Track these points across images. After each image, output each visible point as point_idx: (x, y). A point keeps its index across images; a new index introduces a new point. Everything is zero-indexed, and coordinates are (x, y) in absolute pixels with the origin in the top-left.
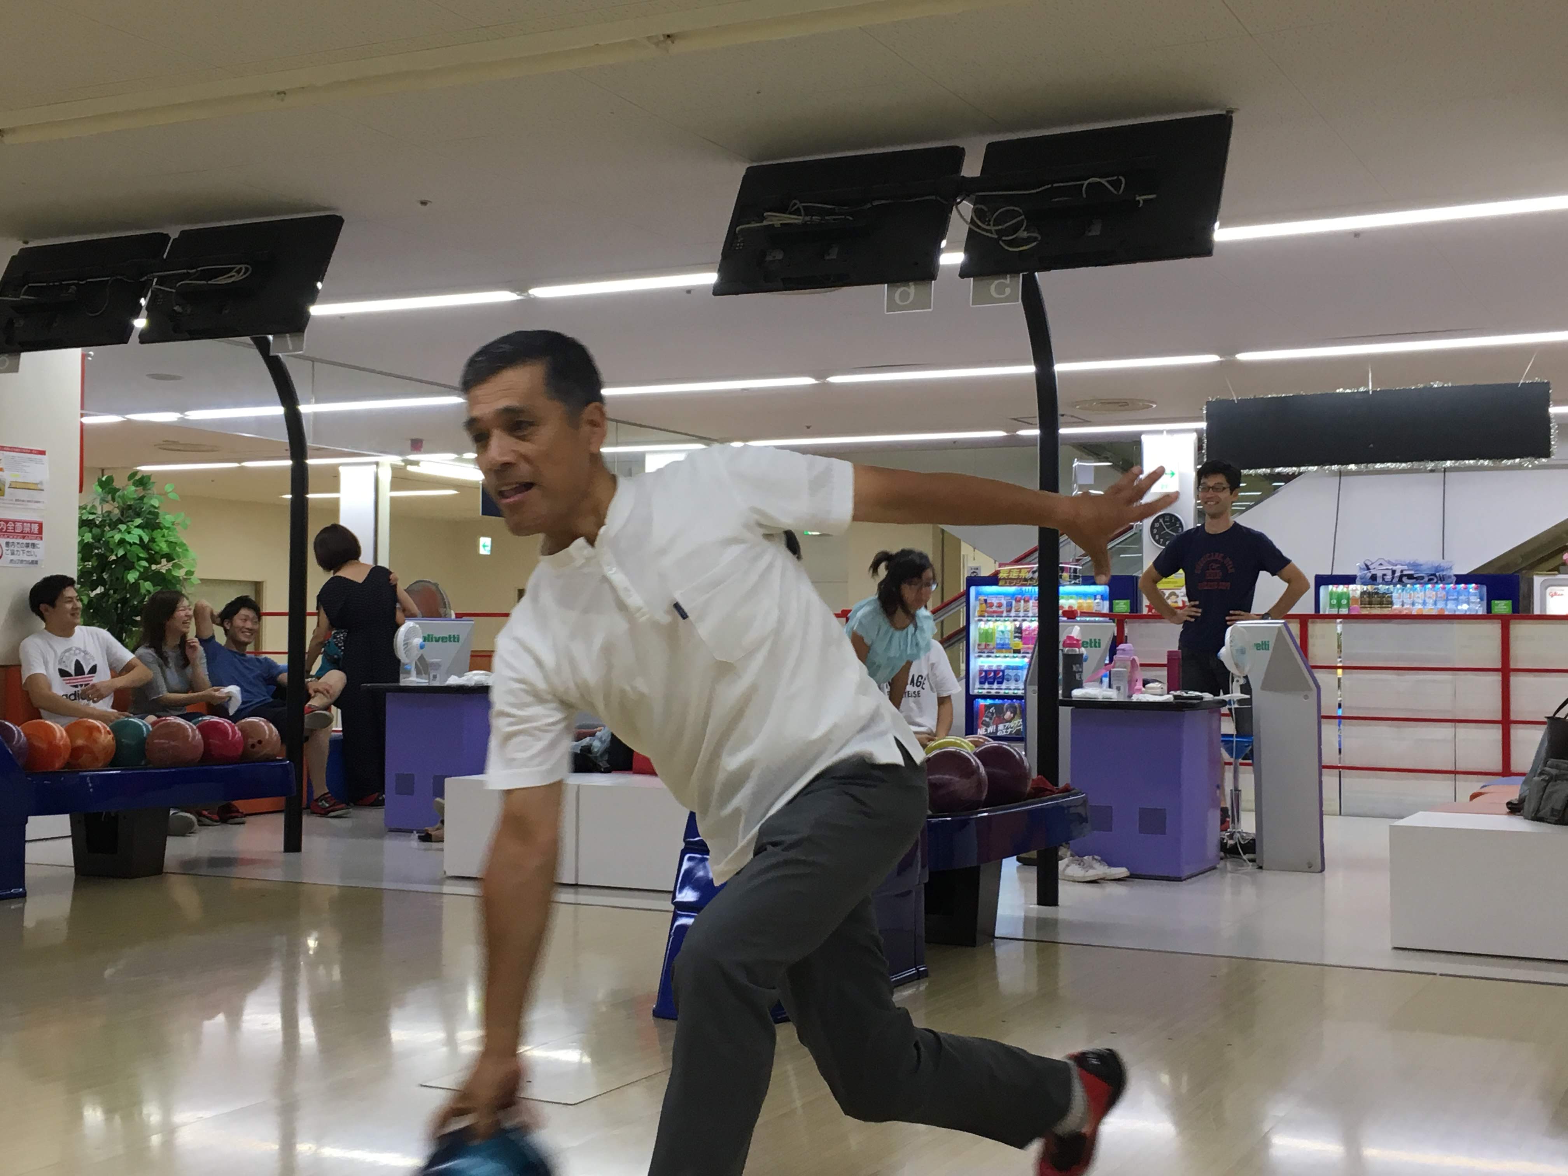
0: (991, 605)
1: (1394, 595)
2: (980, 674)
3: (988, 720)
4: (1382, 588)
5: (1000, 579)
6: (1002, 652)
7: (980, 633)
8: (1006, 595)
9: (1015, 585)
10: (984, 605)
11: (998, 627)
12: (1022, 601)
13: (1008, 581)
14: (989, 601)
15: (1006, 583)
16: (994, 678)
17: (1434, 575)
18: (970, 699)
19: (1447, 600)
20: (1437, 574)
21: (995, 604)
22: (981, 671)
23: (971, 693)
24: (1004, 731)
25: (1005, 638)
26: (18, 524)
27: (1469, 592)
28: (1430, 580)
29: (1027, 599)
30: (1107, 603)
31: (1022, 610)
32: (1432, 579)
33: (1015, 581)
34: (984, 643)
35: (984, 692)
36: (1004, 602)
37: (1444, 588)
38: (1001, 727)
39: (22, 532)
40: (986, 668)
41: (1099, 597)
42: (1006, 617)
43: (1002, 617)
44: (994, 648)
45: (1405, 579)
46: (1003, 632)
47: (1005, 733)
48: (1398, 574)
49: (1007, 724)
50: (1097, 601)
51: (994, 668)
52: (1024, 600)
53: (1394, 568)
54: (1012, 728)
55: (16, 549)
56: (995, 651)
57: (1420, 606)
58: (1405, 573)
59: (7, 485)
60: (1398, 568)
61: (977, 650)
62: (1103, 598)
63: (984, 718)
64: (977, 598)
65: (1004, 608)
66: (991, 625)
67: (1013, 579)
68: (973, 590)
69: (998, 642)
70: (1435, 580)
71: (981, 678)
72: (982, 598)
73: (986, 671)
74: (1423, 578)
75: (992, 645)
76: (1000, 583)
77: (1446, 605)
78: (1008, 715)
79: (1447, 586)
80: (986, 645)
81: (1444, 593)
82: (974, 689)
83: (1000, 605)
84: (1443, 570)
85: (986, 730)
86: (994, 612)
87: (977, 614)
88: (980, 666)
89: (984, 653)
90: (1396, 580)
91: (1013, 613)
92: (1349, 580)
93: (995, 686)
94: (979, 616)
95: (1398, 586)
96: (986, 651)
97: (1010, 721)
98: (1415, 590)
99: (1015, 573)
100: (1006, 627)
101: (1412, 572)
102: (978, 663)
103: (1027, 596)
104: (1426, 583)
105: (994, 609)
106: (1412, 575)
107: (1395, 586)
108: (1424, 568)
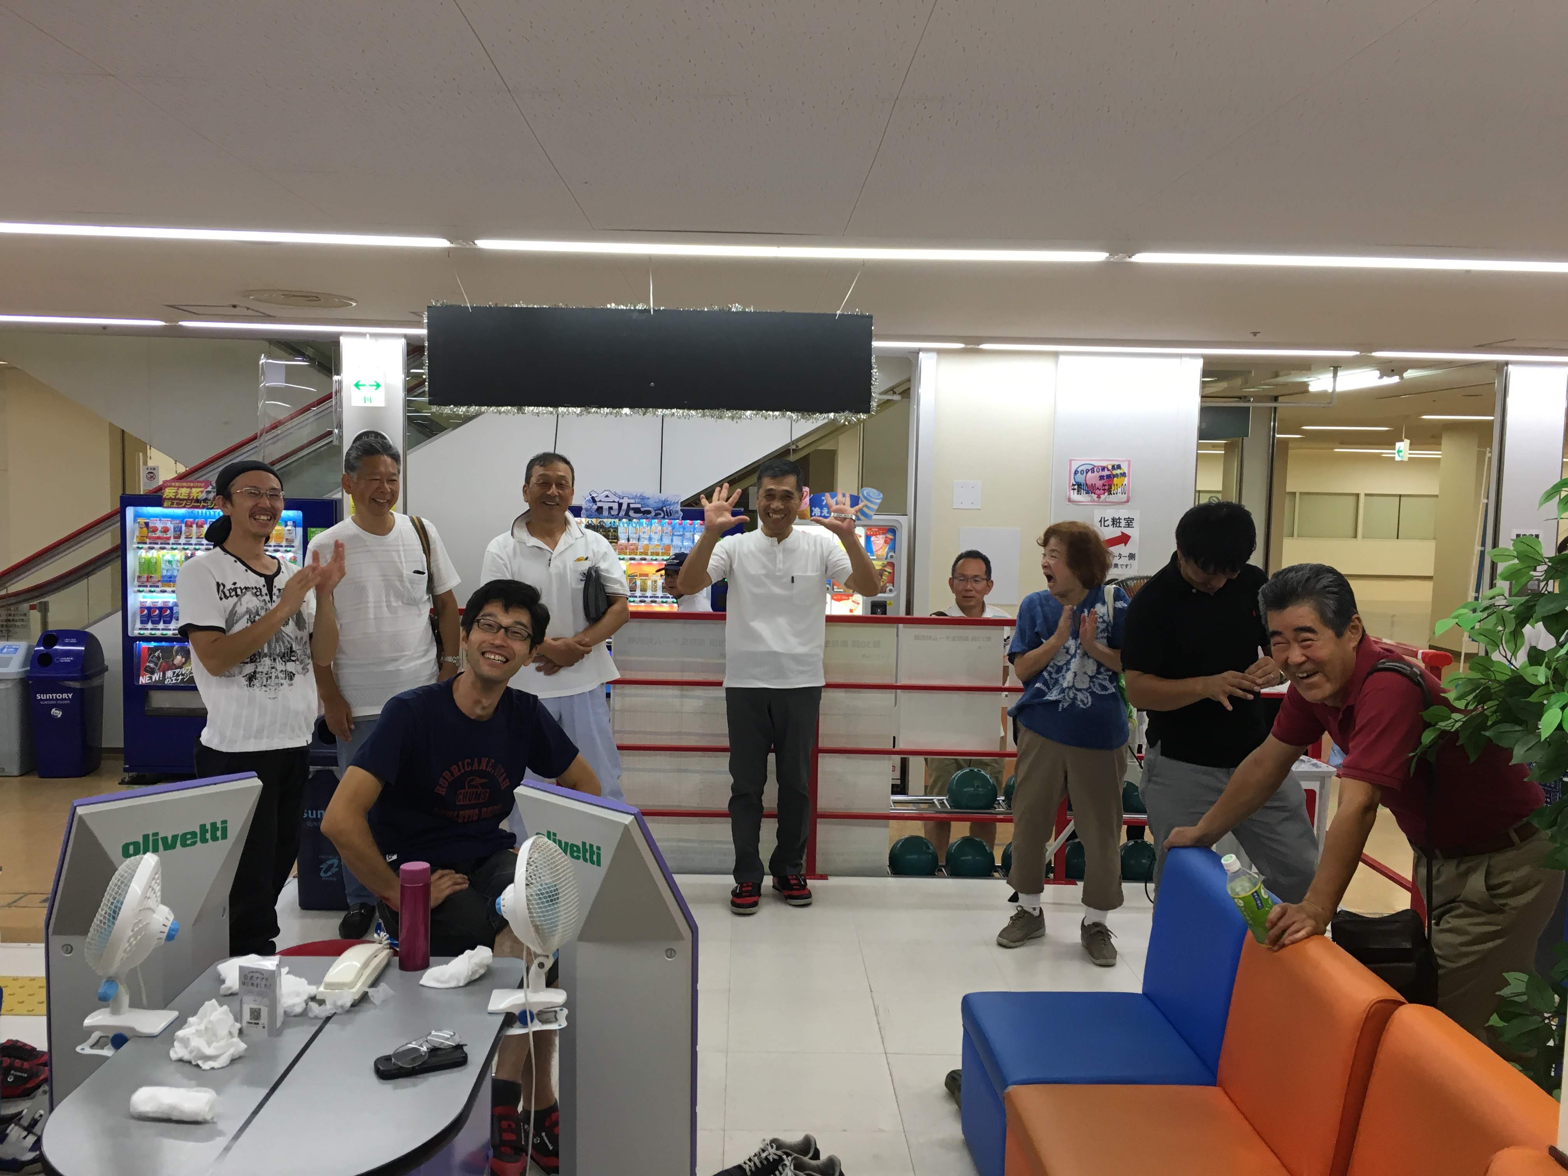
0: (155, 530)
1: (621, 530)
2: (142, 612)
3: (152, 665)
4: (608, 522)
5: (165, 499)
6: (170, 586)
7: (140, 563)
8: (173, 517)
9: (184, 507)
10: (145, 529)
11: (163, 556)
12: (194, 526)
13: (175, 502)
14: (151, 525)
15: (172, 504)
16: (160, 616)
17: (661, 509)
18: (129, 642)
19: (673, 535)
20: (664, 509)
21: (160, 529)
22: (142, 608)
23: (130, 634)
24: (174, 678)
25: (174, 569)
28: (656, 515)
29: (200, 523)
30: (300, 530)
31: (194, 536)
32: (660, 514)
33: (184, 502)
34: (145, 575)
35: (147, 633)
36: (170, 526)
37: (670, 524)
38: (169, 674)
40: (148, 604)
41: (290, 523)
42: (173, 544)
43: (168, 544)
44: (159, 581)
45: (631, 513)
46: (170, 562)
47: (174, 682)
48: (624, 507)
49: (177, 671)
50: (289, 528)
51: (159, 605)
52: (197, 524)
53: (621, 501)
54: (183, 675)
56: (160, 584)
57: (646, 542)
58: (632, 506)
60: (625, 502)
61: (136, 583)
62: (295, 525)
63: (148, 664)
64: (135, 520)
65: (171, 534)
66: (154, 554)
67: (184, 500)
68: (130, 511)
69: (165, 573)
71: (141, 616)
72: (142, 520)
73: (149, 609)
74: (649, 512)
75: (156, 577)
76: (165, 504)
77: (672, 541)
78: (179, 659)
79: (669, 521)
80: (149, 578)
81: (670, 528)
82: (133, 629)
83: (166, 530)
84: (670, 505)
85: (151, 678)
86: (159, 538)
87: (135, 540)
88: (141, 602)
89: (146, 586)
90: (622, 513)
91: (182, 540)
93: (161, 625)
94: (139, 543)
95: (624, 520)
96: (149, 584)
97: (181, 667)
98: (641, 524)
99: (183, 492)
100: (174, 556)
101: (639, 506)
102: (138, 598)
103: (200, 521)
104: (653, 518)
105: (158, 534)
106: (639, 509)
107: (620, 520)
108: (651, 502)
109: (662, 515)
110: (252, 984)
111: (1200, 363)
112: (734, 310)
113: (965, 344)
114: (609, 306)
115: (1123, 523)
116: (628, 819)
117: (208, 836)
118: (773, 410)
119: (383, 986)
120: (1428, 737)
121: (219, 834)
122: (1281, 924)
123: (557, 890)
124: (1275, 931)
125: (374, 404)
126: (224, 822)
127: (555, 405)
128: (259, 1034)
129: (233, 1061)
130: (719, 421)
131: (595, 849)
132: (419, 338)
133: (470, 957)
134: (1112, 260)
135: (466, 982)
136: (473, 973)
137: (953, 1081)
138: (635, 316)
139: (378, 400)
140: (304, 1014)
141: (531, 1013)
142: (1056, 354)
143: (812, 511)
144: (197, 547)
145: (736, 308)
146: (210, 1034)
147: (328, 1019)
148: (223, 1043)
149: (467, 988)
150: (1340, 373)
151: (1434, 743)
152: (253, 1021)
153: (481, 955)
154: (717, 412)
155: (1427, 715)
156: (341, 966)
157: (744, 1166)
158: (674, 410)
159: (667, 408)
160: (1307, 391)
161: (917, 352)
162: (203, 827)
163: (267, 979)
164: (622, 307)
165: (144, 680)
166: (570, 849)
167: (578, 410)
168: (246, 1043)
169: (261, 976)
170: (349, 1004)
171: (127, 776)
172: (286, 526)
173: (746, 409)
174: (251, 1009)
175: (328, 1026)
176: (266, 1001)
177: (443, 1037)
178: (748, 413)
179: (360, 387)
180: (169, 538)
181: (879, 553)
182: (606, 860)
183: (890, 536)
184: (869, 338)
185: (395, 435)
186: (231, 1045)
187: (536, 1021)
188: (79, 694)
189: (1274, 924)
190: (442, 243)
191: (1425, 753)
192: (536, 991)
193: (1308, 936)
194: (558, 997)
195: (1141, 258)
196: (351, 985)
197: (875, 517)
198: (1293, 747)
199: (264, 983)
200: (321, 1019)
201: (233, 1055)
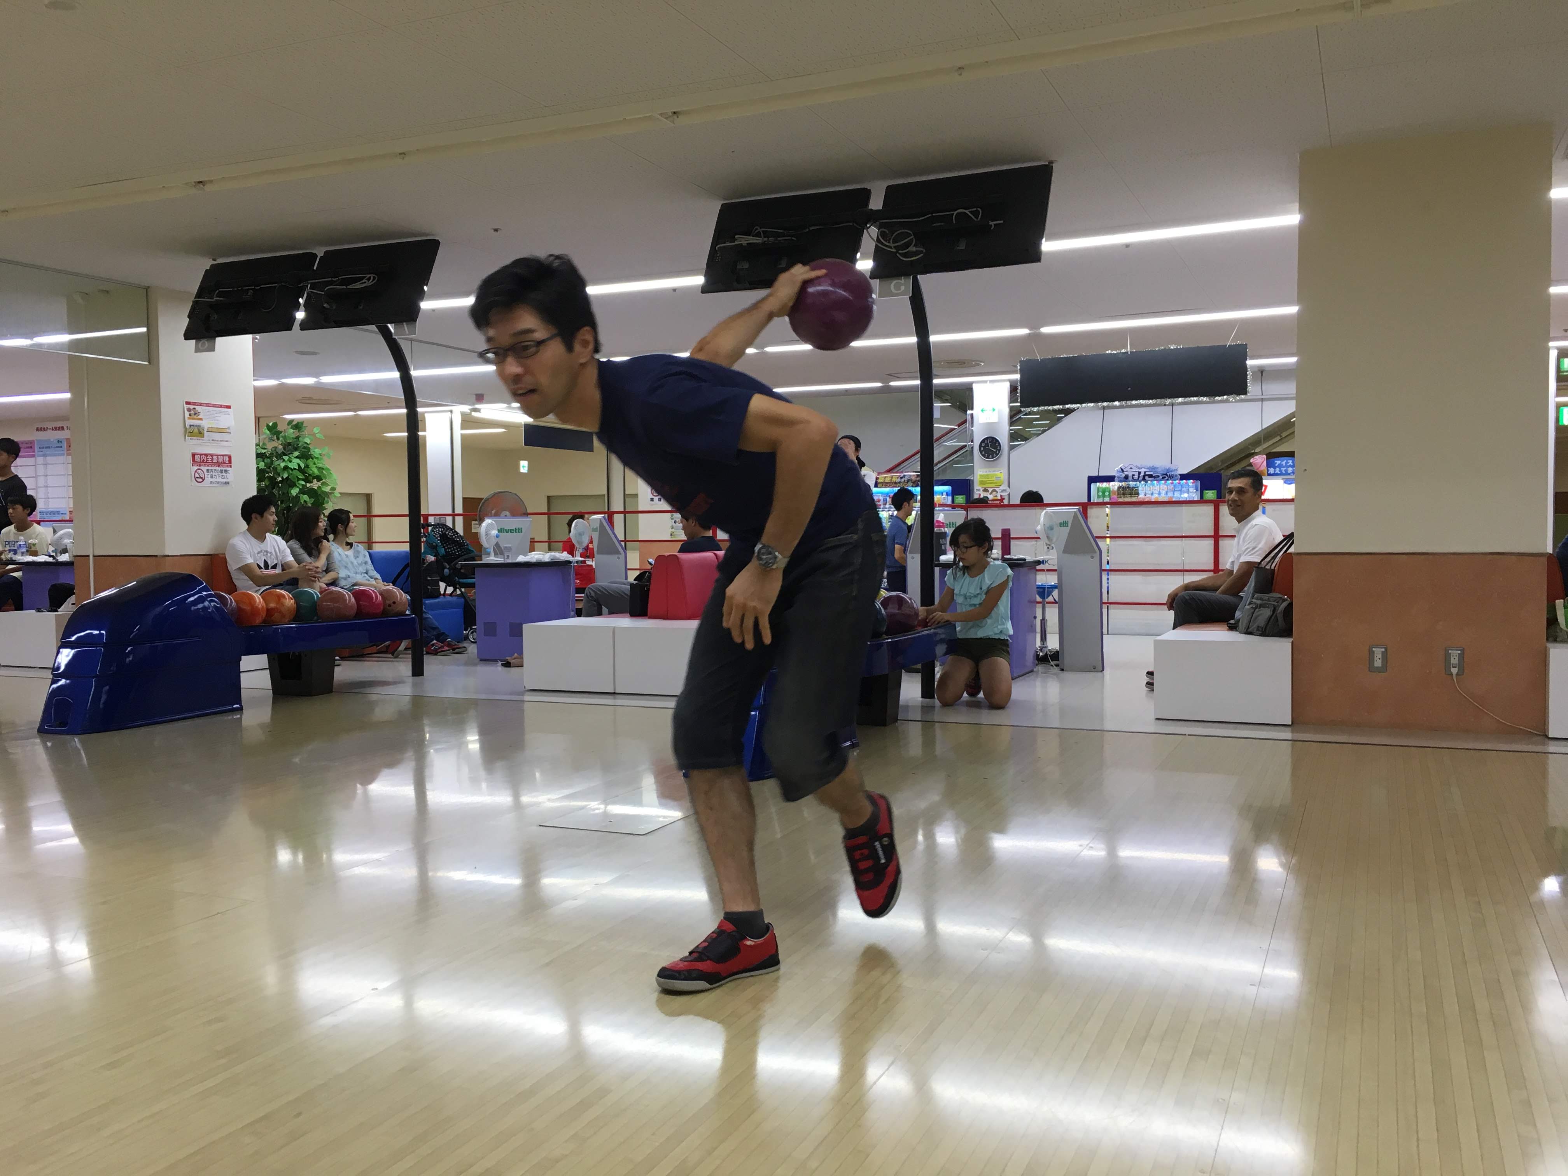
1: (1140, 488)
4: (1132, 484)
8: (882, 494)
17: (1166, 474)
19: (1175, 490)
20: (1168, 474)
26: (215, 457)
27: (1189, 486)
28: (1163, 478)
30: (950, 498)
32: (1165, 477)
37: (1172, 483)
39: (217, 463)
41: (945, 494)
45: (1147, 478)
48: (1142, 474)
53: (1140, 470)
55: (214, 474)
57: (1157, 496)
58: (1147, 473)
59: (206, 430)
60: (1143, 471)
62: (947, 494)
67: (888, 483)
70: (1167, 478)
74: (1159, 476)
77: (1174, 494)
79: (1174, 482)
81: (1172, 486)
84: (1172, 471)
90: (1141, 478)
92: (1110, 479)
95: (1142, 482)
98: (1153, 485)
99: (888, 479)
101: (1152, 473)
104: (1161, 480)
106: (1152, 475)
107: (1140, 482)
108: (1159, 470)
138: (1121, 356)
139: (994, 419)
164: (1114, 352)
167: (1091, 404)
172: (942, 495)
173: (1177, 397)
179: (984, 414)
185: (1003, 438)
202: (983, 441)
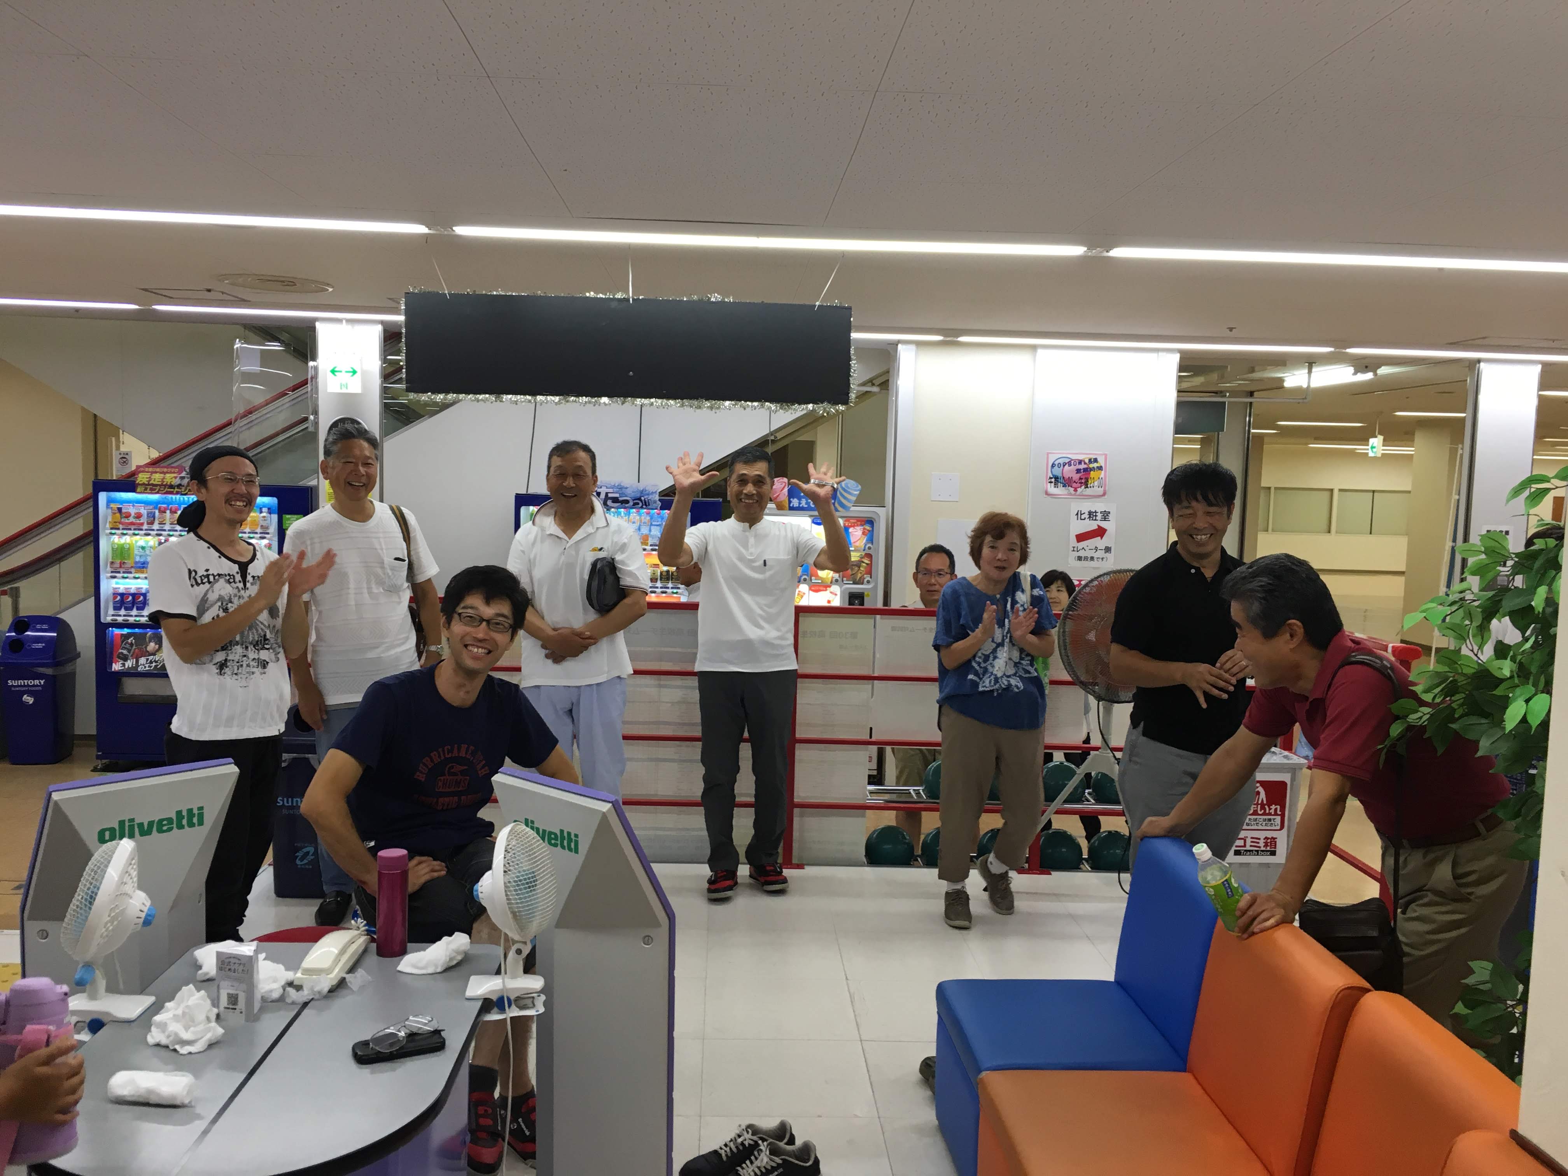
0: (128, 516)
2: (115, 598)
3: (125, 652)
5: (139, 484)
6: (143, 573)
7: (113, 548)
8: (146, 503)
9: (157, 493)
10: (118, 515)
11: (136, 542)
12: (168, 512)
13: (149, 487)
14: (124, 511)
15: (146, 489)
16: (134, 602)
17: (640, 499)
18: (101, 628)
19: (651, 525)
20: (643, 498)
21: (133, 515)
22: (115, 594)
23: (102, 621)
24: (147, 665)
25: (148, 555)
28: (635, 504)
29: (173, 509)
30: (275, 517)
31: (168, 522)
32: (638, 504)
33: (158, 487)
34: (119, 561)
35: (120, 619)
36: (144, 511)
37: (648, 514)
38: (142, 660)
40: (121, 591)
41: (265, 510)
42: (146, 530)
43: (142, 530)
44: (132, 567)
46: (143, 548)
47: (147, 669)
49: (151, 658)
50: (264, 514)
51: (132, 591)
52: (171, 510)
54: (156, 662)
56: (133, 570)
58: (610, 495)
61: (109, 569)
62: (270, 512)
63: (120, 651)
64: (108, 506)
65: (144, 519)
66: (126, 540)
67: (156, 485)
68: (103, 497)
69: (138, 559)
71: (115, 603)
72: (114, 506)
73: (122, 595)
74: (627, 502)
75: (130, 563)
76: (138, 490)
77: (650, 531)
78: (152, 646)
79: (651, 511)
80: (122, 564)
81: (648, 518)
82: (106, 614)
83: (139, 516)
84: (648, 495)
85: (124, 665)
86: (132, 524)
87: (108, 526)
88: (115, 589)
89: (119, 572)
91: (156, 526)
93: (134, 612)
94: (112, 529)
96: (122, 570)
97: (154, 654)
99: (157, 478)
100: (147, 542)
101: (617, 495)
102: (110, 585)
103: (174, 506)
104: (631, 508)
105: (131, 519)
106: (617, 498)
108: (629, 491)
109: (641, 504)
110: (230, 969)
111: (1177, 357)
112: (713, 299)
113: (945, 336)
114: (588, 294)
115: (1099, 516)
116: (605, 807)
117: (185, 822)
118: (752, 401)
119: (360, 972)
120: (1396, 730)
121: (195, 820)
122: (1250, 913)
123: (535, 876)
124: (1245, 919)
125: (351, 390)
126: (201, 808)
127: (534, 394)
128: (236, 1019)
129: (211, 1046)
130: (698, 411)
131: (573, 836)
132: (395, 324)
133: (448, 943)
134: (1090, 254)
135: (444, 968)
136: (451, 959)
137: (927, 1067)
138: (614, 305)
139: (354, 386)
140: (282, 999)
141: (509, 999)
142: (1034, 348)
143: (790, 502)
144: (171, 533)
145: (715, 297)
146: (187, 1019)
147: (305, 1005)
148: (201, 1027)
149: (444, 974)
150: (1314, 370)
151: (1401, 737)
152: (231, 1007)
153: (459, 941)
154: (695, 402)
155: (1395, 708)
156: (319, 952)
157: (720, 1151)
158: (653, 400)
159: (645, 398)
160: (1283, 387)
161: (895, 344)
162: (179, 813)
163: (244, 965)
164: (601, 296)
165: (117, 667)
166: (546, 836)
167: (557, 399)
168: (223, 1028)
169: (237, 961)
170: (326, 989)
171: (100, 764)
172: (261, 512)
173: (725, 399)
174: (228, 994)
175: (306, 1012)
176: (244, 986)
177: (421, 1022)
178: (727, 403)
179: (336, 373)
180: (142, 524)
181: (857, 544)
182: (584, 847)
183: (868, 527)
184: (848, 329)
185: (372, 421)
186: (208, 1030)
187: (513, 1006)
188: (52, 681)
189: (1244, 913)
190: (421, 229)
191: (1394, 745)
192: (514, 977)
193: (1277, 925)
194: (535, 983)
195: (1119, 252)
196: (328, 971)
197: (853, 508)
198: (1264, 738)
199: (241, 967)
200: (299, 1004)
201: (210, 1040)
202: (335, 425)
